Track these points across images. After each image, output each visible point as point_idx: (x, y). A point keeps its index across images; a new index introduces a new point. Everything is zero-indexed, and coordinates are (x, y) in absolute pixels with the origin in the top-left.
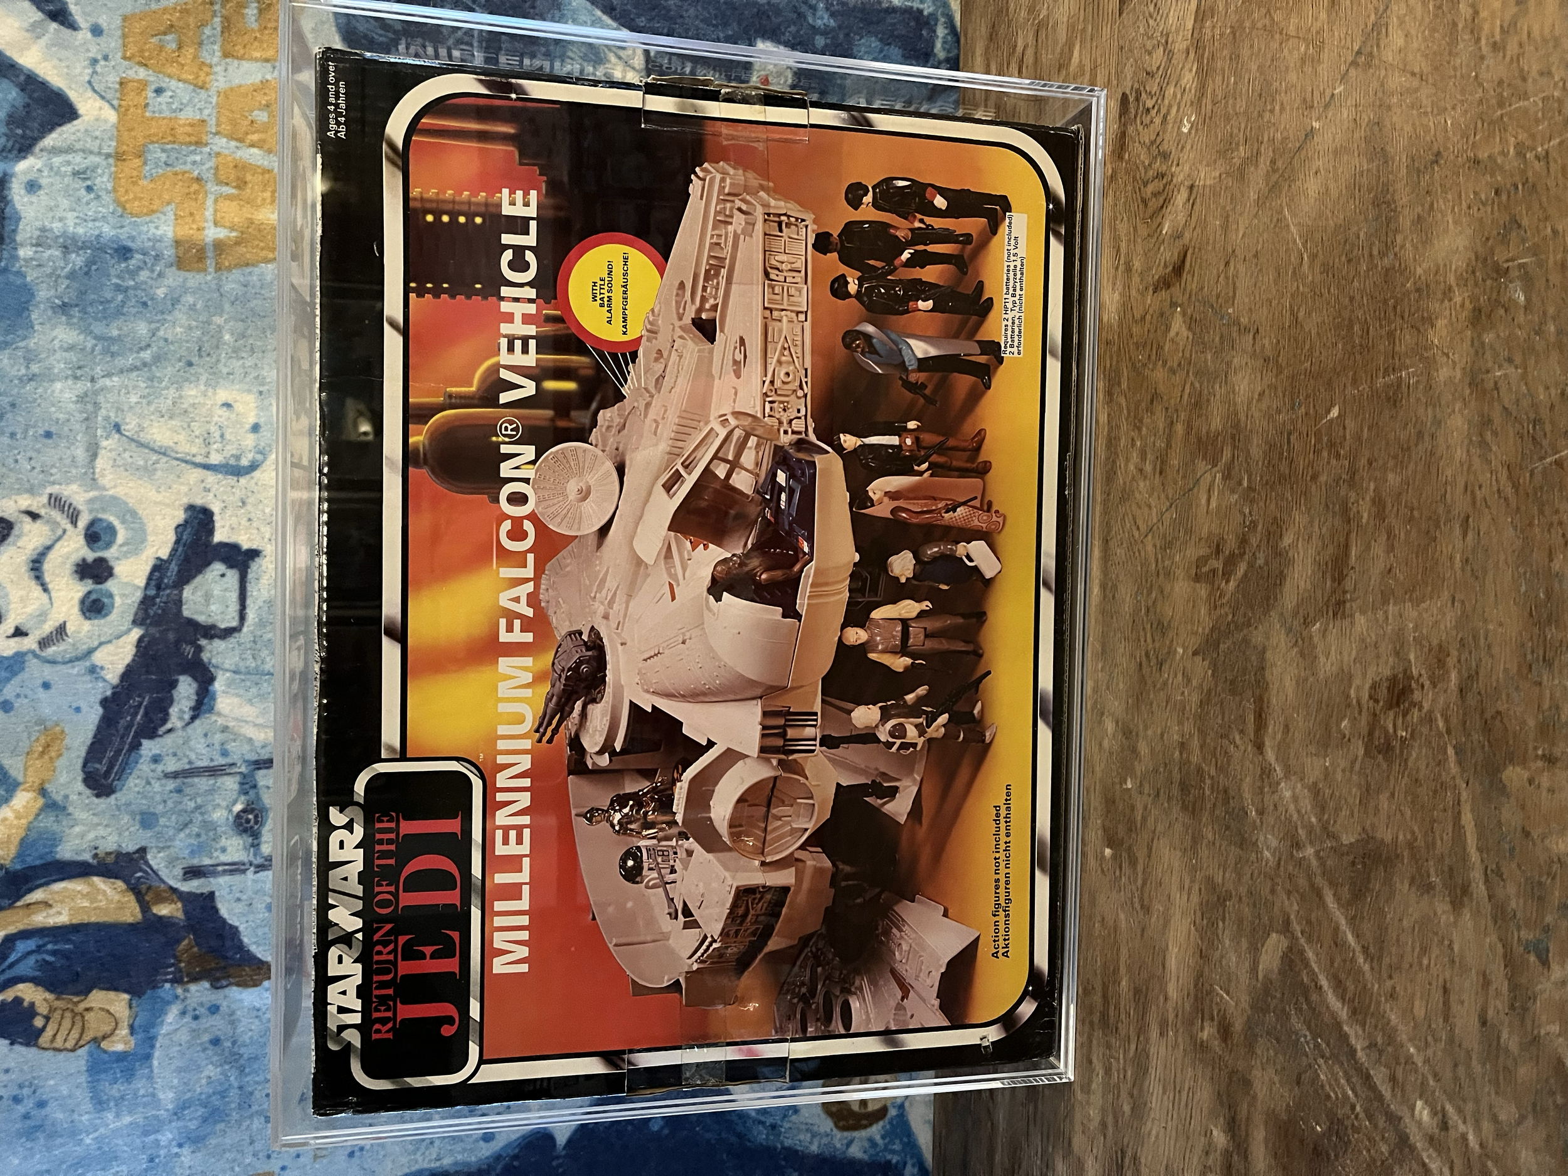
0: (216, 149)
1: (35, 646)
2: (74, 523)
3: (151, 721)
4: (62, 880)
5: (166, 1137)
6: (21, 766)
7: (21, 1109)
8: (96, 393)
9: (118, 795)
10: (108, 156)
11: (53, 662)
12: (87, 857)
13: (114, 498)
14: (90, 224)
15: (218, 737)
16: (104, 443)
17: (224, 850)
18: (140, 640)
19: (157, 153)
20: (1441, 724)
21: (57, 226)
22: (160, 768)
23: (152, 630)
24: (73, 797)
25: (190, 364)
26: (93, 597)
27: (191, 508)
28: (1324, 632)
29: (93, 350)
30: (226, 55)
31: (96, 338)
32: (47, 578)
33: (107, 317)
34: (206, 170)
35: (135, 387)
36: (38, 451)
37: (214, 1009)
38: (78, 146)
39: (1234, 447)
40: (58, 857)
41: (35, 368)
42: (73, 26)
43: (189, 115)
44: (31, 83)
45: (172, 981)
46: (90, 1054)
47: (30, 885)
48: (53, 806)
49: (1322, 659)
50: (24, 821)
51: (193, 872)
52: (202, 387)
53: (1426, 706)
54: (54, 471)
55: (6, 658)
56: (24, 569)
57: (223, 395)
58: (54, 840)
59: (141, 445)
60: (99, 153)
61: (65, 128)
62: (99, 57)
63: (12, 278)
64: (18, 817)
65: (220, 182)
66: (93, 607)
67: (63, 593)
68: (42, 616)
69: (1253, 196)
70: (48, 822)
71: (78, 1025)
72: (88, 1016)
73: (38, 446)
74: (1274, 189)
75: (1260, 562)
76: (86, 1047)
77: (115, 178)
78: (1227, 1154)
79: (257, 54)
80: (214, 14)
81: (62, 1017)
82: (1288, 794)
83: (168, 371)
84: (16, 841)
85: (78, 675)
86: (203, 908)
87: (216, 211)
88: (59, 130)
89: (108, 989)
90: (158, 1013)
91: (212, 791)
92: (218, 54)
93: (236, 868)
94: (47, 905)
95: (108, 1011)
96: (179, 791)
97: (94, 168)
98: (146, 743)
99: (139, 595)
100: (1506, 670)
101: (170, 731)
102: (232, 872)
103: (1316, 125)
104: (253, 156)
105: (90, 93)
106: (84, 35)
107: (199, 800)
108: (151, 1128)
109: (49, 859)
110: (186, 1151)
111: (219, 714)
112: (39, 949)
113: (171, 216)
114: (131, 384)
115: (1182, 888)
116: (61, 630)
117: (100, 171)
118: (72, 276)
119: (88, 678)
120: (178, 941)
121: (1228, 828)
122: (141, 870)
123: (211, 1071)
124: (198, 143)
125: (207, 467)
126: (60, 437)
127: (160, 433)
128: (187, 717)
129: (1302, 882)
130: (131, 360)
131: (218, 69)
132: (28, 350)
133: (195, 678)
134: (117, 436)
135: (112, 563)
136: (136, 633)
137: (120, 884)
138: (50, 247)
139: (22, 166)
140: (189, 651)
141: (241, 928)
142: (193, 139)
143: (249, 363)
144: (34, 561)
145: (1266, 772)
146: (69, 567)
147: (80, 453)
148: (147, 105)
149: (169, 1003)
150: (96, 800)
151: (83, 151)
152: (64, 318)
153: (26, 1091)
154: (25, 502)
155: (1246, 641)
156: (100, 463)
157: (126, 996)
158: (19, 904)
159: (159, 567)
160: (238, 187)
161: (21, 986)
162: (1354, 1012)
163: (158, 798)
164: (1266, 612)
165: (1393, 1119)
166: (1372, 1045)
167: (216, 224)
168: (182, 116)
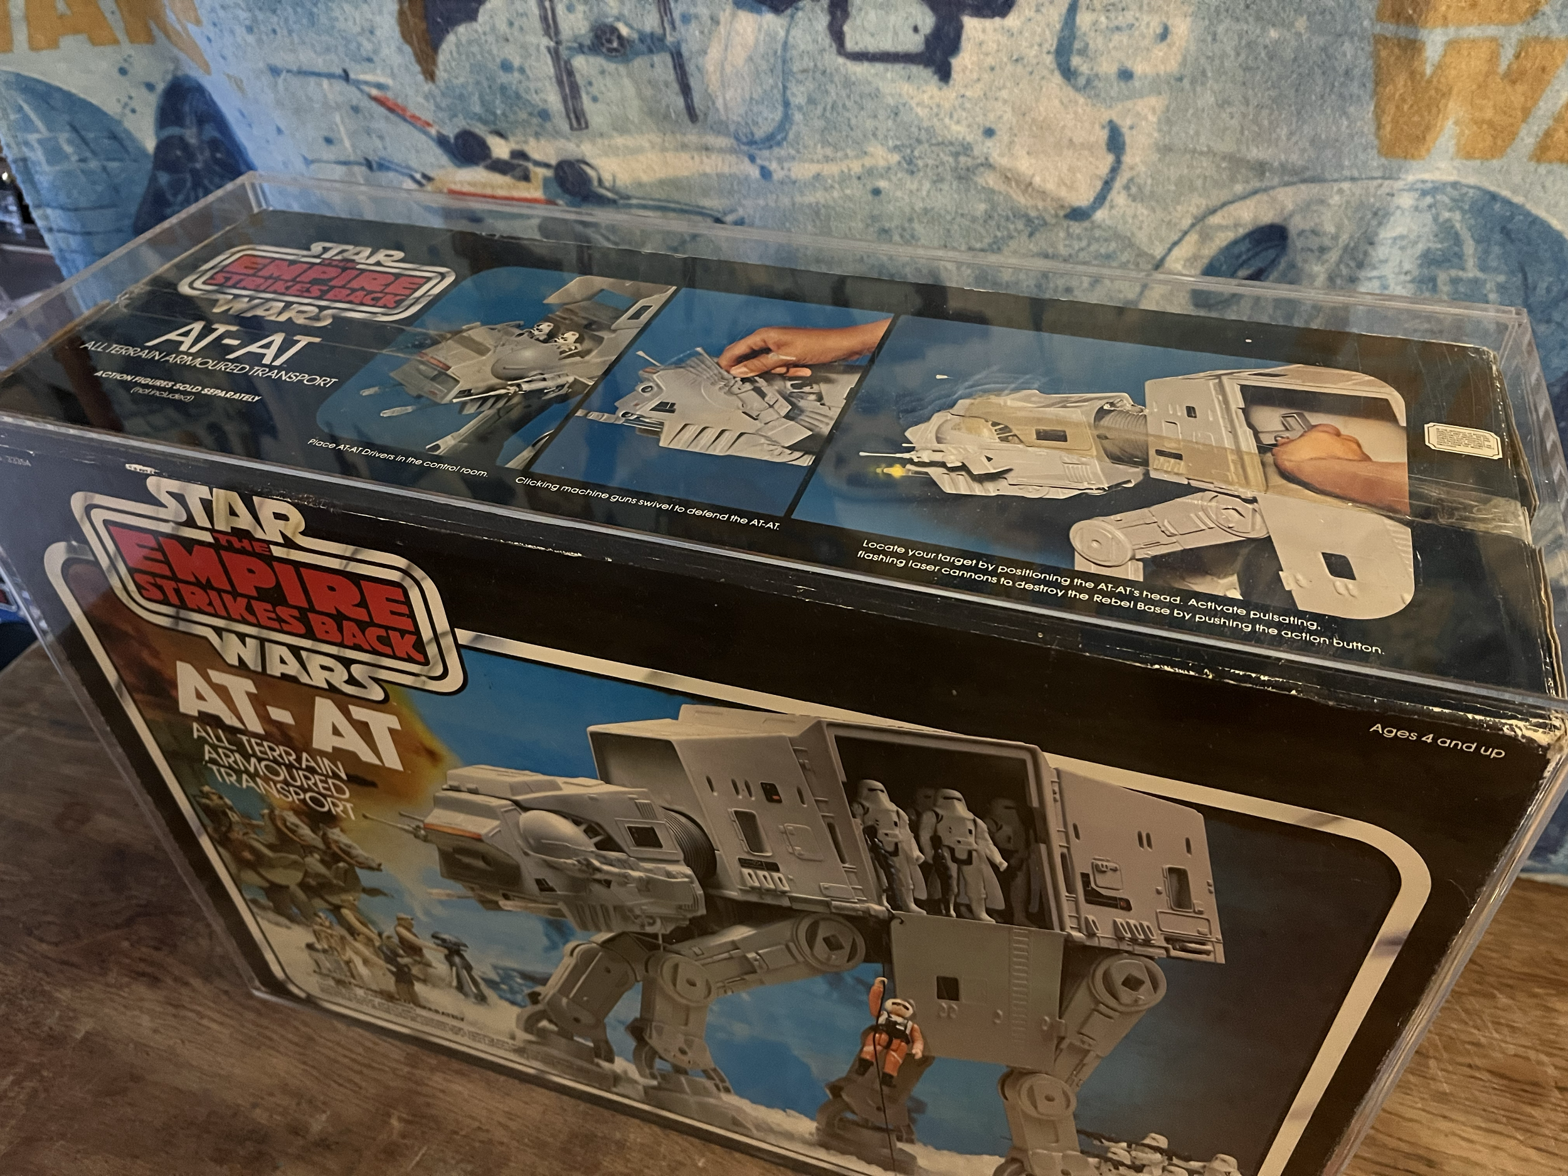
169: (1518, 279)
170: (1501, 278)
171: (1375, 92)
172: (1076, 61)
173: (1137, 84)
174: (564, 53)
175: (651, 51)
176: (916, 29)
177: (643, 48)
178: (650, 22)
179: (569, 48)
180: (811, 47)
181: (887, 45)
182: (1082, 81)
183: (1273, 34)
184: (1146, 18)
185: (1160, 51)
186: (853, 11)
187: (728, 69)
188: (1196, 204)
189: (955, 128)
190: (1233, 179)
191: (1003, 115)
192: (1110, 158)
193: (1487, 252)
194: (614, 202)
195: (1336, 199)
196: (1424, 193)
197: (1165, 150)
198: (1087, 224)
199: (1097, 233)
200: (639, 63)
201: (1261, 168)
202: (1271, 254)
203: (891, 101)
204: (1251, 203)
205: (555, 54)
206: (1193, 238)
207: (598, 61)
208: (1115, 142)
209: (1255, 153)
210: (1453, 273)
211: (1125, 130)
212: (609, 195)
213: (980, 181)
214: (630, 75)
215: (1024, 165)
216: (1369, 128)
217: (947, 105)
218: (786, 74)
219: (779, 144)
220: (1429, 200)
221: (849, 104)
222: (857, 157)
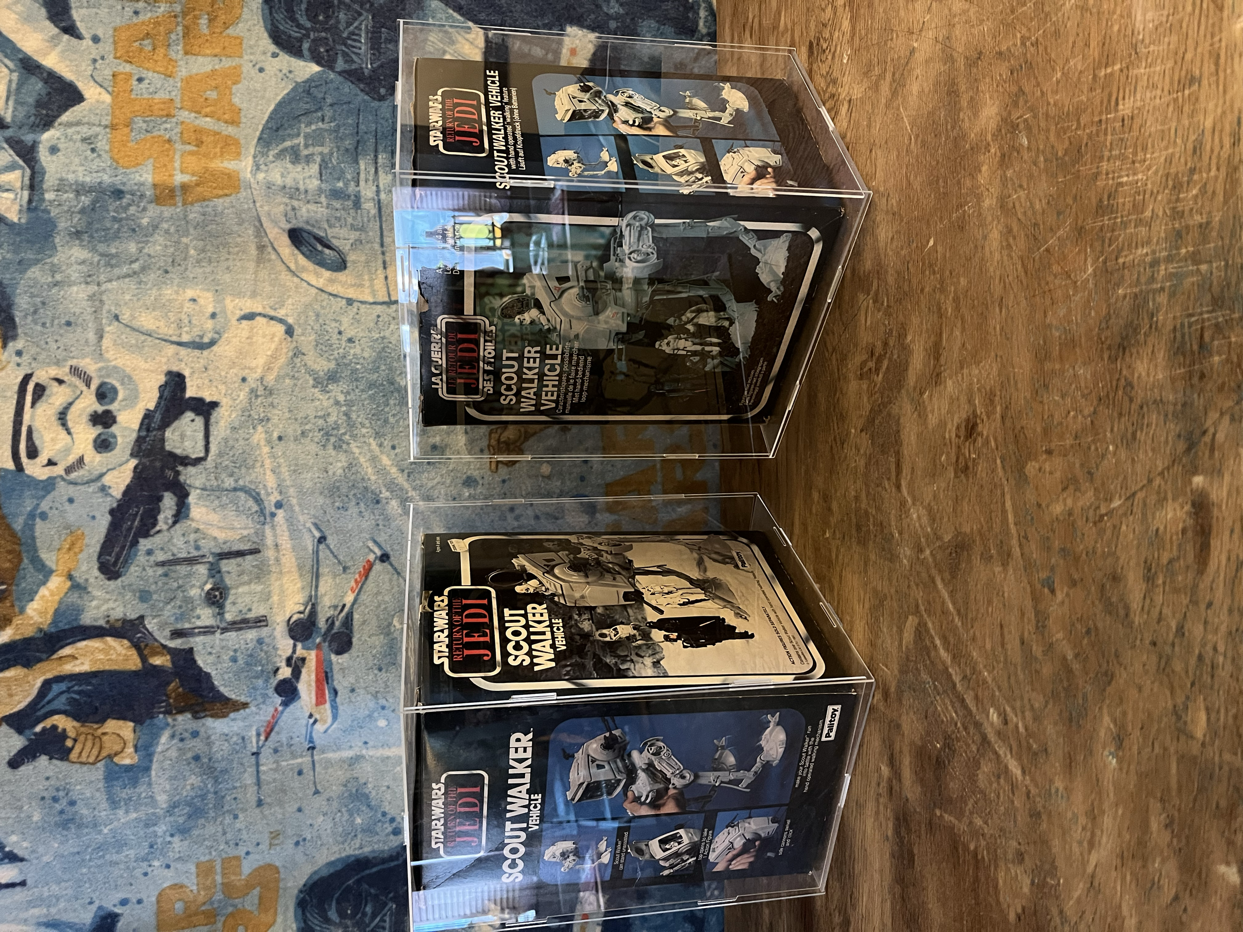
0: (181, 119)
1: (63, 473)
2: (88, 385)
3: (145, 525)
4: (84, 639)
5: (161, 829)
6: (54, 558)
7: (58, 807)
8: (101, 293)
9: (123, 578)
10: (106, 127)
11: (76, 484)
12: (102, 623)
13: (115, 367)
14: (95, 175)
15: (192, 537)
16: (107, 329)
17: (199, 617)
18: (136, 468)
19: (140, 123)
20: (993, 444)
21: (71, 177)
22: (152, 559)
23: (144, 460)
24: (92, 580)
25: (167, 272)
26: (103, 437)
27: (169, 373)
28: (931, 396)
29: (98, 263)
30: (186, 53)
31: (102, 255)
32: (70, 424)
33: (106, 240)
34: (174, 135)
35: (128, 289)
36: (61, 335)
37: (195, 734)
38: (86, 120)
39: (879, 279)
40: (81, 623)
41: (58, 277)
42: (79, 37)
43: (162, 95)
44: (52, 78)
45: (164, 713)
46: (106, 766)
47: (62, 643)
48: (77, 587)
49: (930, 416)
50: (57, 598)
51: (178, 634)
52: (176, 288)
53: (985, 433)
54: (73, 349)
55: (42, 481)
56: (54, 419)
57: (190, 293)
58: (79, 611)
59: (134, 329)
60: (100, 125)
61: (76, 108)
62: (98, 58)
63: (41, 214)
64: (52, 595)
65: (184, 143)
66: (103, 445)
67: (81, 436)
68: (67, 450)
69: (883, 101)
70: (74, 598)
71: (97, 746)
72: (105, 738)
73: (62, 331)
74: (894, 93)
75: (895, 357)
76: (103, 762)
77: (110, 142)
78: (890, 780)
79: (208, 52)
80: (177, 24)
81: (86, 739)
82: (915, 516)
83: (152, 276)
84: (51, 612)
85: (94, 493)
86: (185, 659)
87: (182, 163)
88: (71, 110)
89: (118, 719)
90: (155, 736)
91: (189, 575)
92: (181, 52)
93: (208, 631)
94: (74, 657)
95: (119, 735)
96: (166, 575)
97: (97, 135)
98: (142, 541)
99: (134, 435)
100: (1025, 398)
101: (159, 532)
102: (205, 633)
103: (916, 45)
104: (207, 123)
105: (92, 83)
106: (87, 42)
107: (180, 582)
108: (150, 822)
109: (75, 624)
110: (176, 839)
111: (193, 520)
112: (68, 690)
113: (150, 167)
114: (125, 287)
115: (859, 601)
116: (81, 461)
117: (100, 137)
118: (83, 211)
119: (100, 495)
120: (168, 684)
121: (884, 550)
122: (140, 632)
123: (193, 780)
124: (168, 116)
125: (180, 344)
126: (76, 325)
127: (147, 321)
128: (170, 521)
129: (924, 575)
130: (125, 269)
131: (181, 63)
132: (53, 265)
133: (175, 494)
134: (116, 323)
135: (115, 413)
136: (133, 462)
137: (126, 642)
138: (66, 192)
139: (46, 136)
140: (170, 474)
141: (213, 673)
142: (165, 113)
143: (208, 270)
144: (61, 413)
145: (903, 503)
146: (85, 418)
147: (91, 336)
148: (131, 91)
149: (163, 729)
150: (108, 582)
151: (88, 123)
152: (77, 242)
153: (61, 794)
154: (53, 372)
155: (889, 415)
156: (106, 342)
157: (131, 724)
158: (55, 656)
159: (148, 416)
160: (197, 146)
161: (56, 717)
162: (954, 657)
163: (151, 580)
164: (899, 392)
165: (978, 725)
166: (965, 677)
167: (182, 172)
168: (157, 96)
169: (303, 119)
170: (303, 126)
171: (209, 200)
172: (206, 340)
173: (217, 311)
174: (223, 625)
175: (219, 572)
176: (193, 421)
177: (218, 576)
178: (202, 570)
179: (221, 621)
180: (204, 475)
181: (201, 435)
182: (216, 336)
183: (192, 252)
184: (185, 309)
185: (201, 301)
186: (185, 453)
187: (222, 524)
188: (285, 277)
189: (242, 397)
190: (269, 260)
191: (235, 373)
192: (258, 318)
193: (289, 135)
194: (313, 605)
195: (266, 208)
196: (258, 169)
197: (254, 295)
198: (296, 327)
199: (301, 321)
200: (228, 581)
201: (261, 248)
202: (305, 235)
203: (228, 431)
204: (280, 250)
205: (224, 630)
206: (304, 276)
207: (228, 606)
208: (250, 317)
209: (253, 251)
210: (302, 148)
211: (242, 313)
212: (309, 607)
213: (272, 383)
214: (237, 587)
215: (261, 361)
216: (228, 199)
217: (230, 403)
218: (219, 489)
219: (258, 494)
220: (262, 167)
221: (231, 453)
222: (260, 449)
